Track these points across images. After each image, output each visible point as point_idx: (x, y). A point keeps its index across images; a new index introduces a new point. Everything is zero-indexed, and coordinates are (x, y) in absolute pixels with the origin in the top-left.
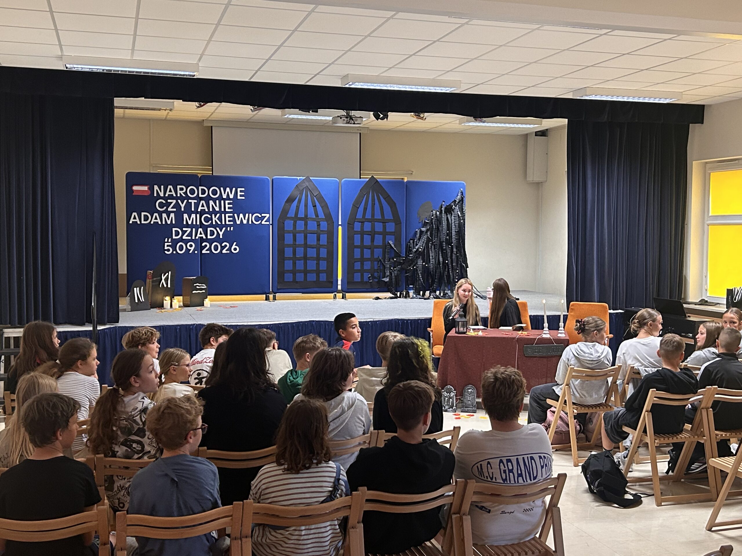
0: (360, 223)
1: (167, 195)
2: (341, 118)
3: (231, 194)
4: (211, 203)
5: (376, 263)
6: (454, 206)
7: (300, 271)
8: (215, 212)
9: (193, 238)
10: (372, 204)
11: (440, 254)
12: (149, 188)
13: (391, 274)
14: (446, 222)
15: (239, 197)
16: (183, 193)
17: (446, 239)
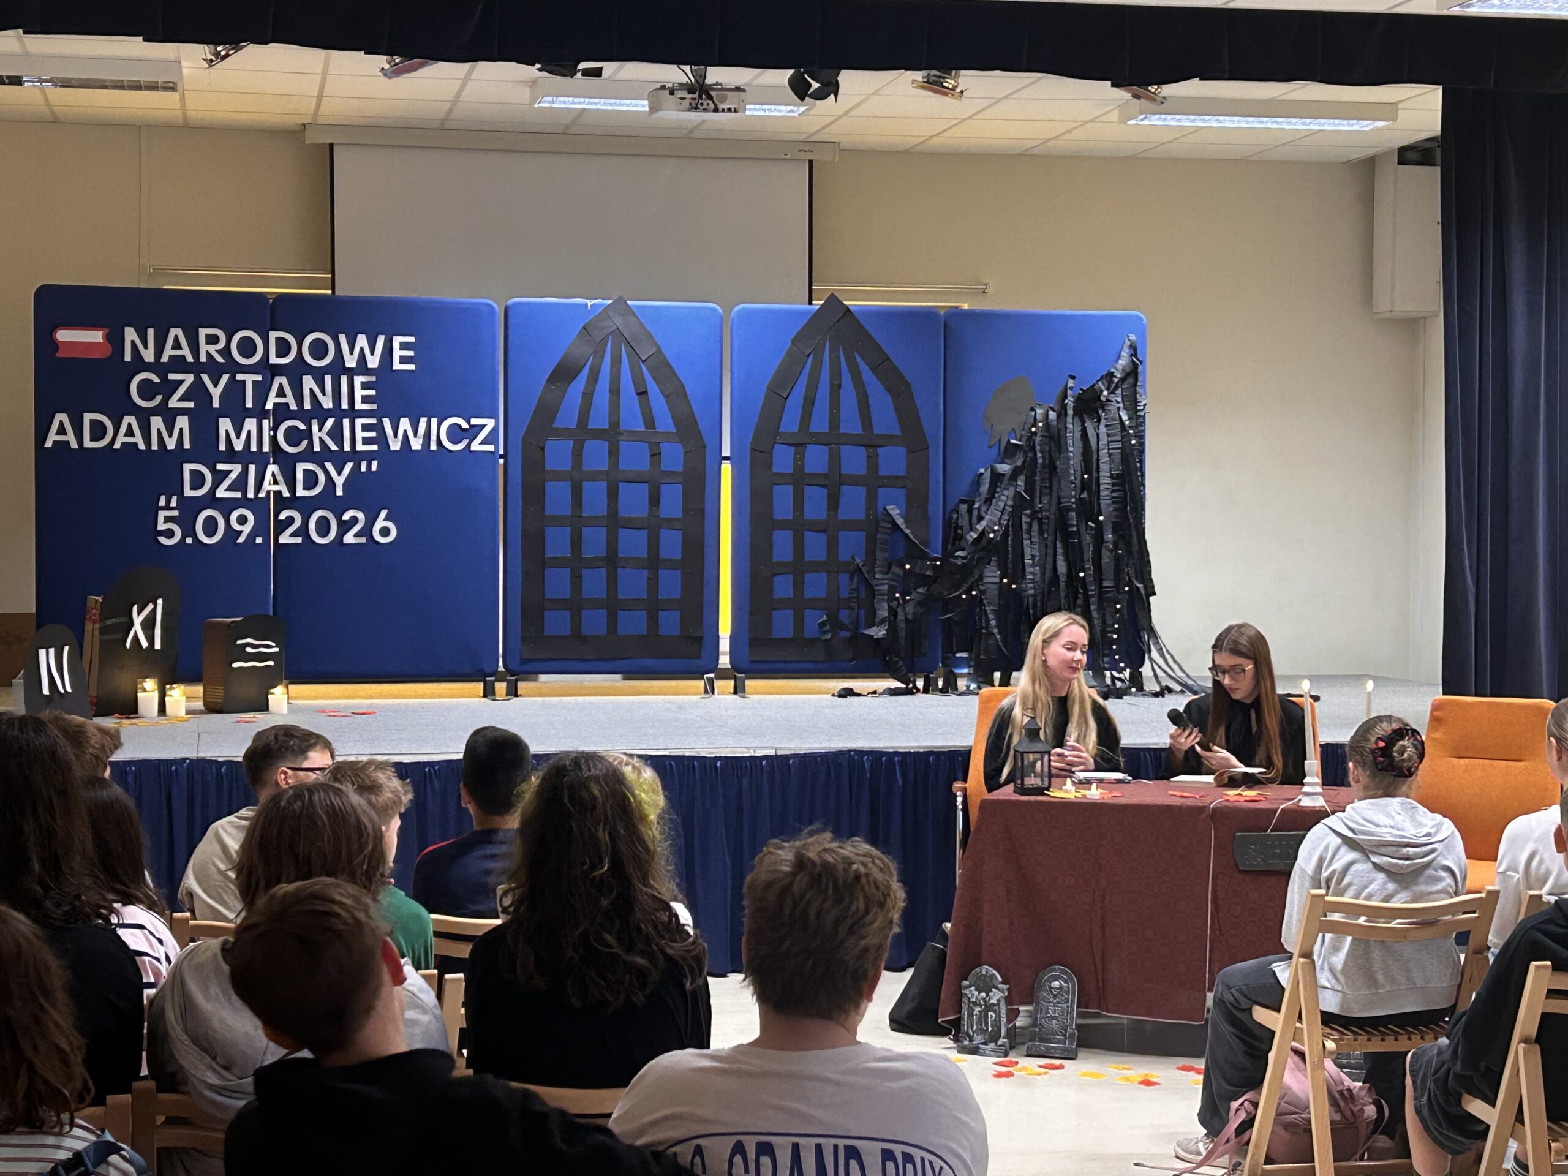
0: (793, 449)
1: (165, 359)
2: (672, 93)
3: (372, 353)
4: (308, 382)
5: (844, 578)
6: (1105, 393)
7: (595, 604)
8: (321, 414)
9: (251, 495)
10: (832, 385)
11: (1060, 551)
12: (108, 337)
13: (893, 612)
14: (1079, 444)
15: (397, 366)
16: (218, 351)
17: (1080, 500)
